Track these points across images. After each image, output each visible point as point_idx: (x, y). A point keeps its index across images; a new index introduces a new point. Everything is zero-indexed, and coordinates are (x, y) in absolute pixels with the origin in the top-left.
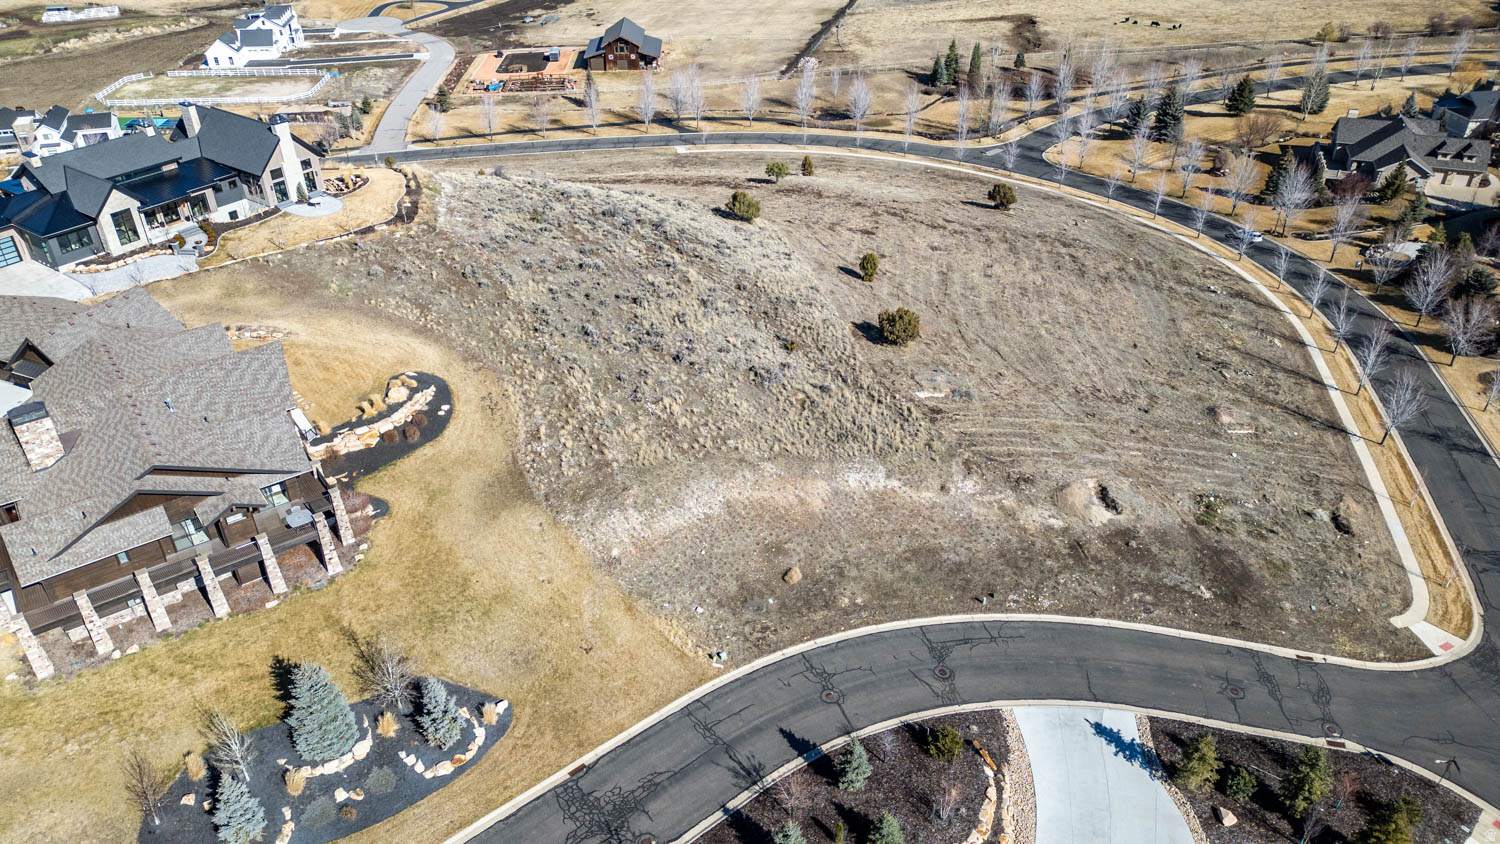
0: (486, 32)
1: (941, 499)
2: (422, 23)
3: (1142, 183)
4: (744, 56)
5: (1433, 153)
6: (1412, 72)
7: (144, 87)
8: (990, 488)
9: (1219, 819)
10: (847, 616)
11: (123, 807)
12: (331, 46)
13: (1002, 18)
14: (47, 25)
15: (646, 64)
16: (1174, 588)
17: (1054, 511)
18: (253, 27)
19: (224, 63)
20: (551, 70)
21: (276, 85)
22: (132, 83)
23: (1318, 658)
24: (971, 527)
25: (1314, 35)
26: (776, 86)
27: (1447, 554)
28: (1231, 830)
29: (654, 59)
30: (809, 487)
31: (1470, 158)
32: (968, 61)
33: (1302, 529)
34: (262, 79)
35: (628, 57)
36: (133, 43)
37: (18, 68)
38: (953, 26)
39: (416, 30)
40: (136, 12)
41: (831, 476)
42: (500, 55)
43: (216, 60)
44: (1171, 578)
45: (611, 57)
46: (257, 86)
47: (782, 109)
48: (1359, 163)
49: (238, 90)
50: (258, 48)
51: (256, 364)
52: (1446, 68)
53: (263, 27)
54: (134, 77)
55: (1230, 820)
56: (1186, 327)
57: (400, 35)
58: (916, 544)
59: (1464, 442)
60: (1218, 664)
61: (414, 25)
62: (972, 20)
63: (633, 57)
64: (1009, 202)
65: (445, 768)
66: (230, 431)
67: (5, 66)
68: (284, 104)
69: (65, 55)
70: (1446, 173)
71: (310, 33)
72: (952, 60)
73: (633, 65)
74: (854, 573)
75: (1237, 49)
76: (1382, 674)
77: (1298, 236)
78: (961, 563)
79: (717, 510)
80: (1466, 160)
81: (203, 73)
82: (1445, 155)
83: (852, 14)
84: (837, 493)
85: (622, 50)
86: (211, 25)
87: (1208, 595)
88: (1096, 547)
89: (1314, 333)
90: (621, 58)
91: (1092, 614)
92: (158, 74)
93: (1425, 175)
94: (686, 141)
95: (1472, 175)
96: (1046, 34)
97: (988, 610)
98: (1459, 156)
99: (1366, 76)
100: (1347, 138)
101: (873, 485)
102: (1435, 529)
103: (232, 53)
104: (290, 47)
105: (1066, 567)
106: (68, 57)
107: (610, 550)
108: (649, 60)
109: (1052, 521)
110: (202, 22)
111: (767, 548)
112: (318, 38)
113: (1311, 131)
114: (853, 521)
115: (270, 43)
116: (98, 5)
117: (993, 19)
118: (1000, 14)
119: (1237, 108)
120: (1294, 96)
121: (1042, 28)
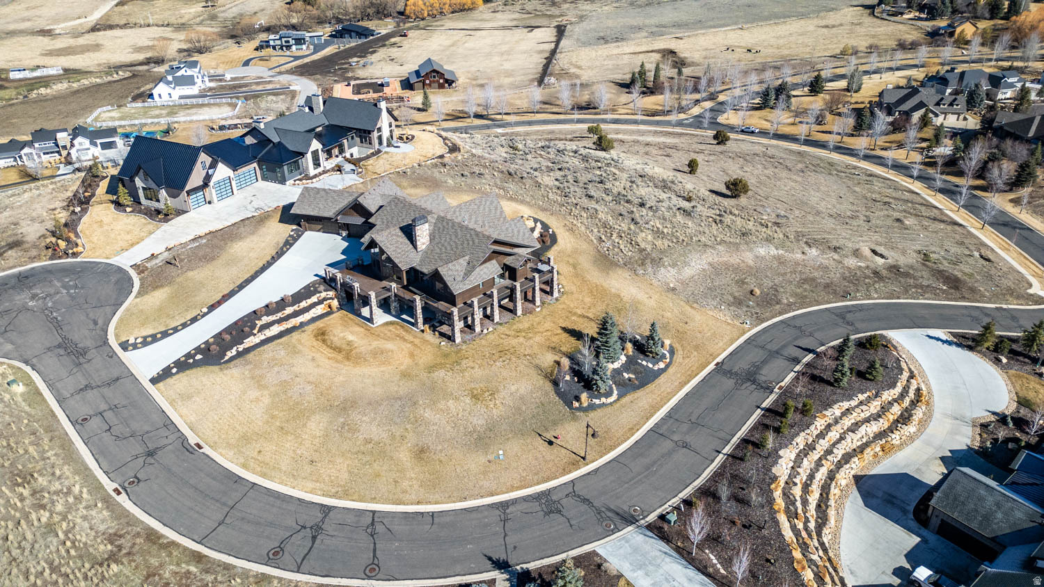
0: (330, 72)
1: (804, 257)
2: (283, 68)
3: (782, 131)
4: (506, 79)
5: (938, 104)
6: (898, 69)
7: (115, 114)
8: (823, 252)
9: (1000, 361)
10: (790, 306)
11: (542, 382)
12: (230, 85)
13: (652, 51)
14: (14, 81)
15: (449, 85)
16: (928, 286)
17: (858, 260)
18: (179, 74)
19: (165, 97)
20: (387, 91)
21: (206, 109)
22: (104, 112)
23: (1005, 306)
24: (825, 268)
25: (839, 52)
26: (537, 94)
27: (1037, 267)
28: (1006, 364)
29: (453, 82)
30: (743, 255)
31: (957, 105)
32: (653, 73)
33: (971, 260)
34: (193, 106)
35: (438, 81)
36: (87, 89)
37: (14, 108)
38: (626, 56)
39: (280, 73)
40: (76, 70)
41: (751, 250)
42: (349, 85)
43: (160, 95)
44: (925, 283)
45: (428, 82)
46: (194, 111)
47: (547, 106)
48: (900, 111)
49: (182, 113)
50: (185, 87)
51: (488, 203)
52: (916, 66)
53: (185, 74)
54: (105, 109)
55: (1004, 360)
56: (857, 189)
57: (272, 76)
58: (803, 277)
59: (1018, 225)
60: (964, 311)
61: (278, 70)
62: (635, 53)
63: (441, 81)
64: (726, 140)
65: (662, 365)
66: (504, 228)
67: (3, 107)
68: (222, 119)
69: (42, 98)
70: (946, 114)
71: (212, 78)
72: (642, 73)
73: (441, 86)
74: (782, 290)
75: (798, 61)
76: (1034, 310)
77: (882, 149)
78: (828, 284)
79: (706, 267)
80: (955, 107)
81: (152, 104)
82: (944, 105)
83: (561, 53)
84: (757, 257)
85: (434, 77)
86: (134, 76)
87: (945, 288)
88: (884, 273)
89: (920, 189)
90: (434, 82)
91: (899, 298)
92: (119, 106)
93: (937, 115)
94: (500, 126)
95: (959, 114)
96: (685, 58)
97: (850, 300)
98: (951, 104)
99: (875, 72)
100: (888, 99)
101: (772, 253)
102: (1025, 257)
103: (171, 91)
104: (203, 87)
105: (876, 282)
106: (42, 100)
107: (668, 284)
108: (450, 82)
109: (859, 264)
110: (128, 74)
111: (737, 282)
112: (217, 80)
113: (860, 101)
114: (771, 268)
115: (194, 84)
116: (44, 67)
117: (648, 52)
118: (651, 49)
119: (815, 91)
120: (843, 84)
121: (682, 55)
